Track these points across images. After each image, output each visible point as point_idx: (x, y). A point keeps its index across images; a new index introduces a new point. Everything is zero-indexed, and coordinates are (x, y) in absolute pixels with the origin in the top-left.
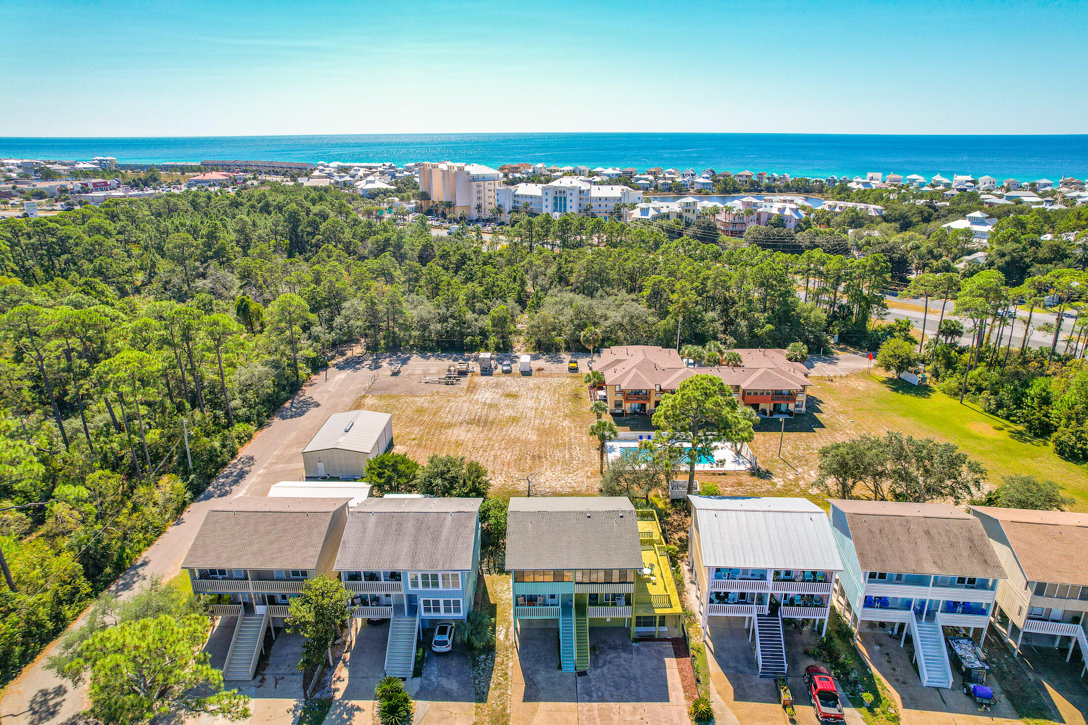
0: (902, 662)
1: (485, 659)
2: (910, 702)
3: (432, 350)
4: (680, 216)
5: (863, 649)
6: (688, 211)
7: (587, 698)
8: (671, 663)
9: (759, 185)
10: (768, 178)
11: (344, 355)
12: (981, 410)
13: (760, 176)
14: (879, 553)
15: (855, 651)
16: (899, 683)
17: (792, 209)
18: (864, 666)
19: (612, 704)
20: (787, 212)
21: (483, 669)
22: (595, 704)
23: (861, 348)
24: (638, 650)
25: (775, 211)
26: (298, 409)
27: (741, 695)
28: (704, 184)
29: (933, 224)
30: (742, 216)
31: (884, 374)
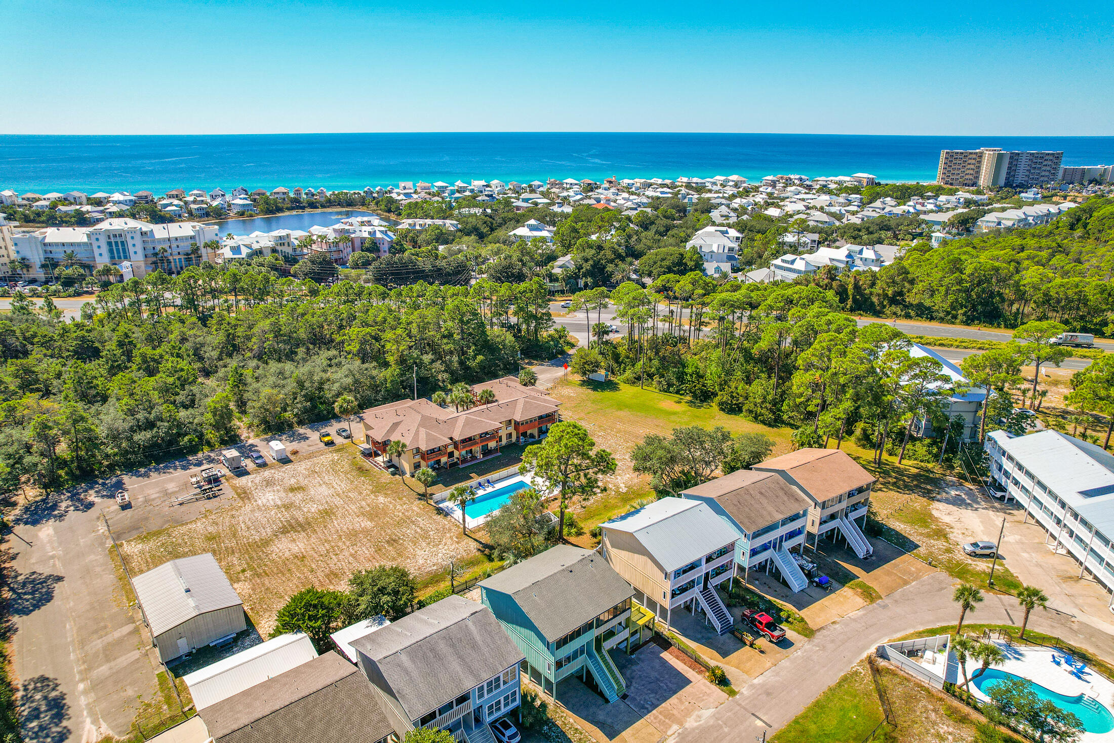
0: (775, 584)
1: (550, 729)
2: (800, 606)
3: (142, 464)
4: (274, 250)
5: (752, 587)
6: (282, 244)
7: (645, 711)
8: (665, 655)
9: (299, 202)
10: (307, 194)
11: (14, 504)
12: (657, 390)
13: (298, 192)
14: (749, 518)
15: (747, 589)
16: (785, 598)
17: (381, 232)
18: (762, 598)
19: (663, 705)
20: (379, 235)
21: (557, 737)
22: (654, 712)
23: (543, 359)
24: (639, 659)
25: (366, 235)
26: (33, 593)
27: (725, 654)
28: (244, 205)
29: (500, 233)
30: (336, 244)
31: (578, 378)
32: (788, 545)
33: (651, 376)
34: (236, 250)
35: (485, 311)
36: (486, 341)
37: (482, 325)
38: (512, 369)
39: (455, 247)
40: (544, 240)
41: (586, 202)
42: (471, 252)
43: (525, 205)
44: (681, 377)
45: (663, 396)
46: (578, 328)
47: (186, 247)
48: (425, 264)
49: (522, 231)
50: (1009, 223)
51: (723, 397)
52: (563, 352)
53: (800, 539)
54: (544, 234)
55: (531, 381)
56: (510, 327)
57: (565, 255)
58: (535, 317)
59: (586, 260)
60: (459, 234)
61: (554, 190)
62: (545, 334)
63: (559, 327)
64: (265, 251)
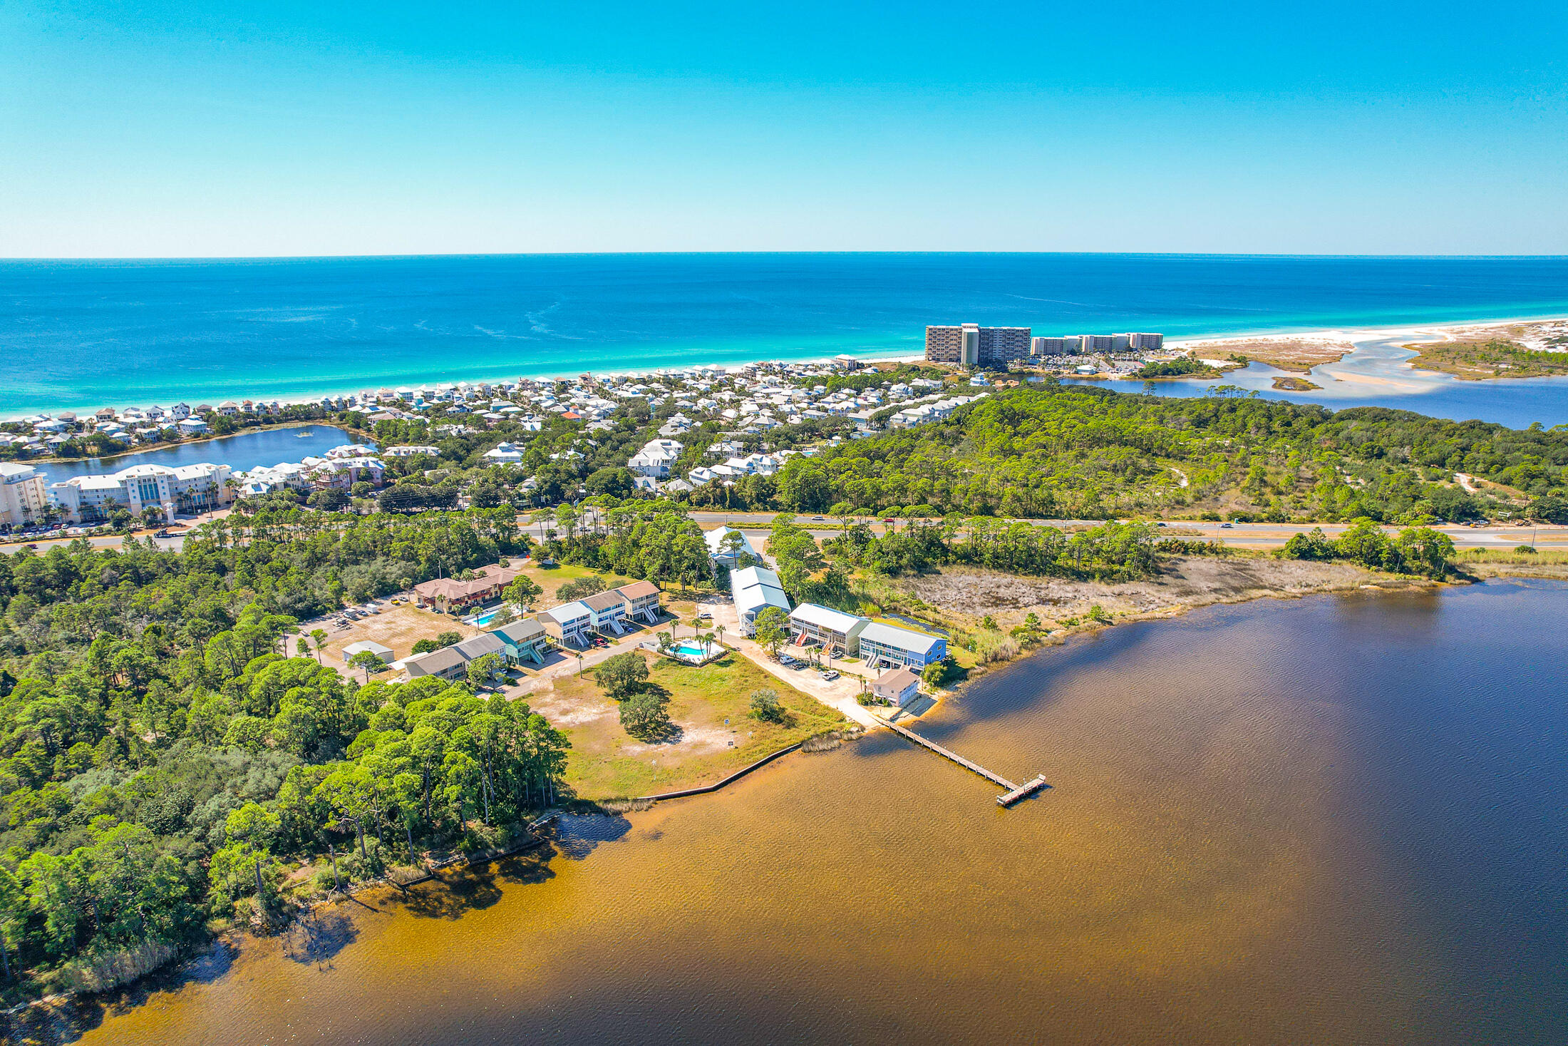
2: (618, 637)
8: (557, 652)
10: (258, 408)
12: (581, 566)
14: (596, 608)
16: (612, 635)
17: (374, 462)
18: (602, 636)
20: (372, 465)
23: (514, 554)
27: (583, 651)
29: (475, 455)
30: (337, 476)
31: (536, 563)
32: (617, 618)
33: (579, 559)
34: (257, 487)
35: (475, 527)
36: (478, 545)
37: (474, 536)
38: (496, 561)
39: (438, 472)
40: (514, 460)
41: (556, 409)
42: (453, 477)
43: (496, 416)
44: (596, 558)
45: (586, 569)
46: (535, 532)
47: (202, 486)
48: (419, 489)
49: (495, 453)
50: (915, 419)
51: (616, 566)
52: (527, 550)
53: (623, 617)
54: (515, 454)
55: (507, 565)
56: (493, 536)
57: (530, 476)
58: (507, 528)
59: (546, 483)
60: (440, 459)
61: (525, 393)
62: (515, 539)
63: (524, 534)
64: (279, 486)
